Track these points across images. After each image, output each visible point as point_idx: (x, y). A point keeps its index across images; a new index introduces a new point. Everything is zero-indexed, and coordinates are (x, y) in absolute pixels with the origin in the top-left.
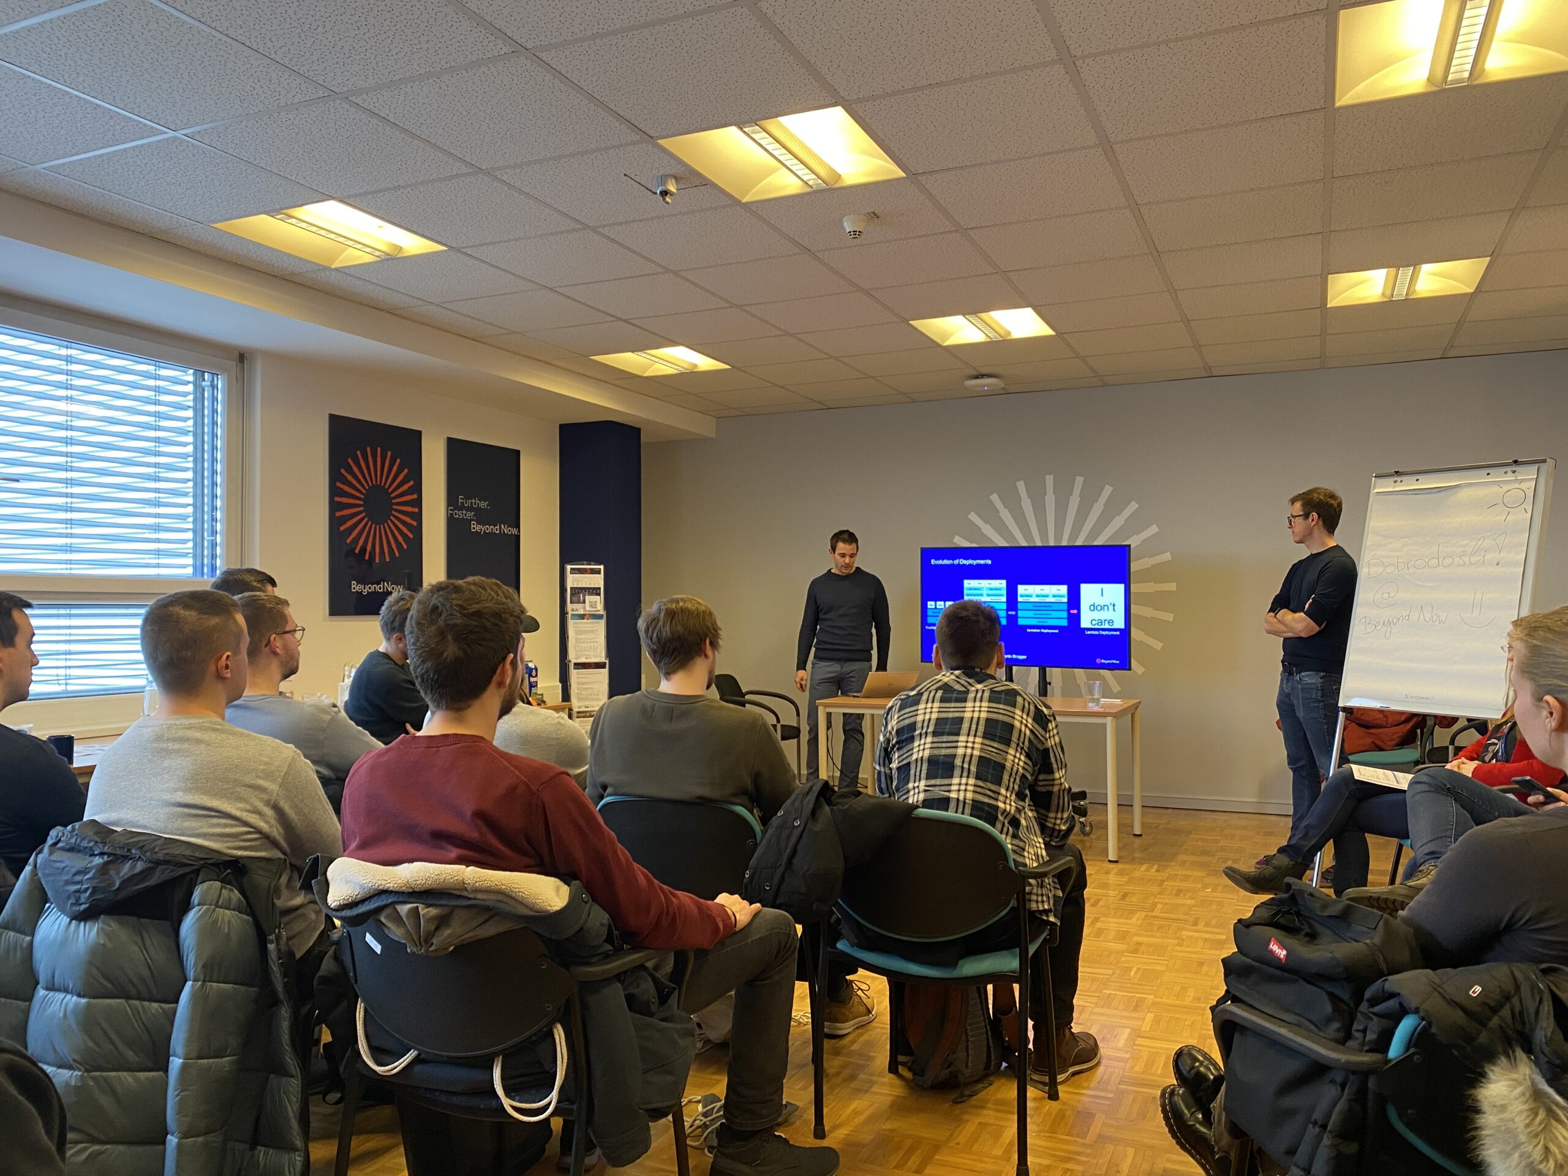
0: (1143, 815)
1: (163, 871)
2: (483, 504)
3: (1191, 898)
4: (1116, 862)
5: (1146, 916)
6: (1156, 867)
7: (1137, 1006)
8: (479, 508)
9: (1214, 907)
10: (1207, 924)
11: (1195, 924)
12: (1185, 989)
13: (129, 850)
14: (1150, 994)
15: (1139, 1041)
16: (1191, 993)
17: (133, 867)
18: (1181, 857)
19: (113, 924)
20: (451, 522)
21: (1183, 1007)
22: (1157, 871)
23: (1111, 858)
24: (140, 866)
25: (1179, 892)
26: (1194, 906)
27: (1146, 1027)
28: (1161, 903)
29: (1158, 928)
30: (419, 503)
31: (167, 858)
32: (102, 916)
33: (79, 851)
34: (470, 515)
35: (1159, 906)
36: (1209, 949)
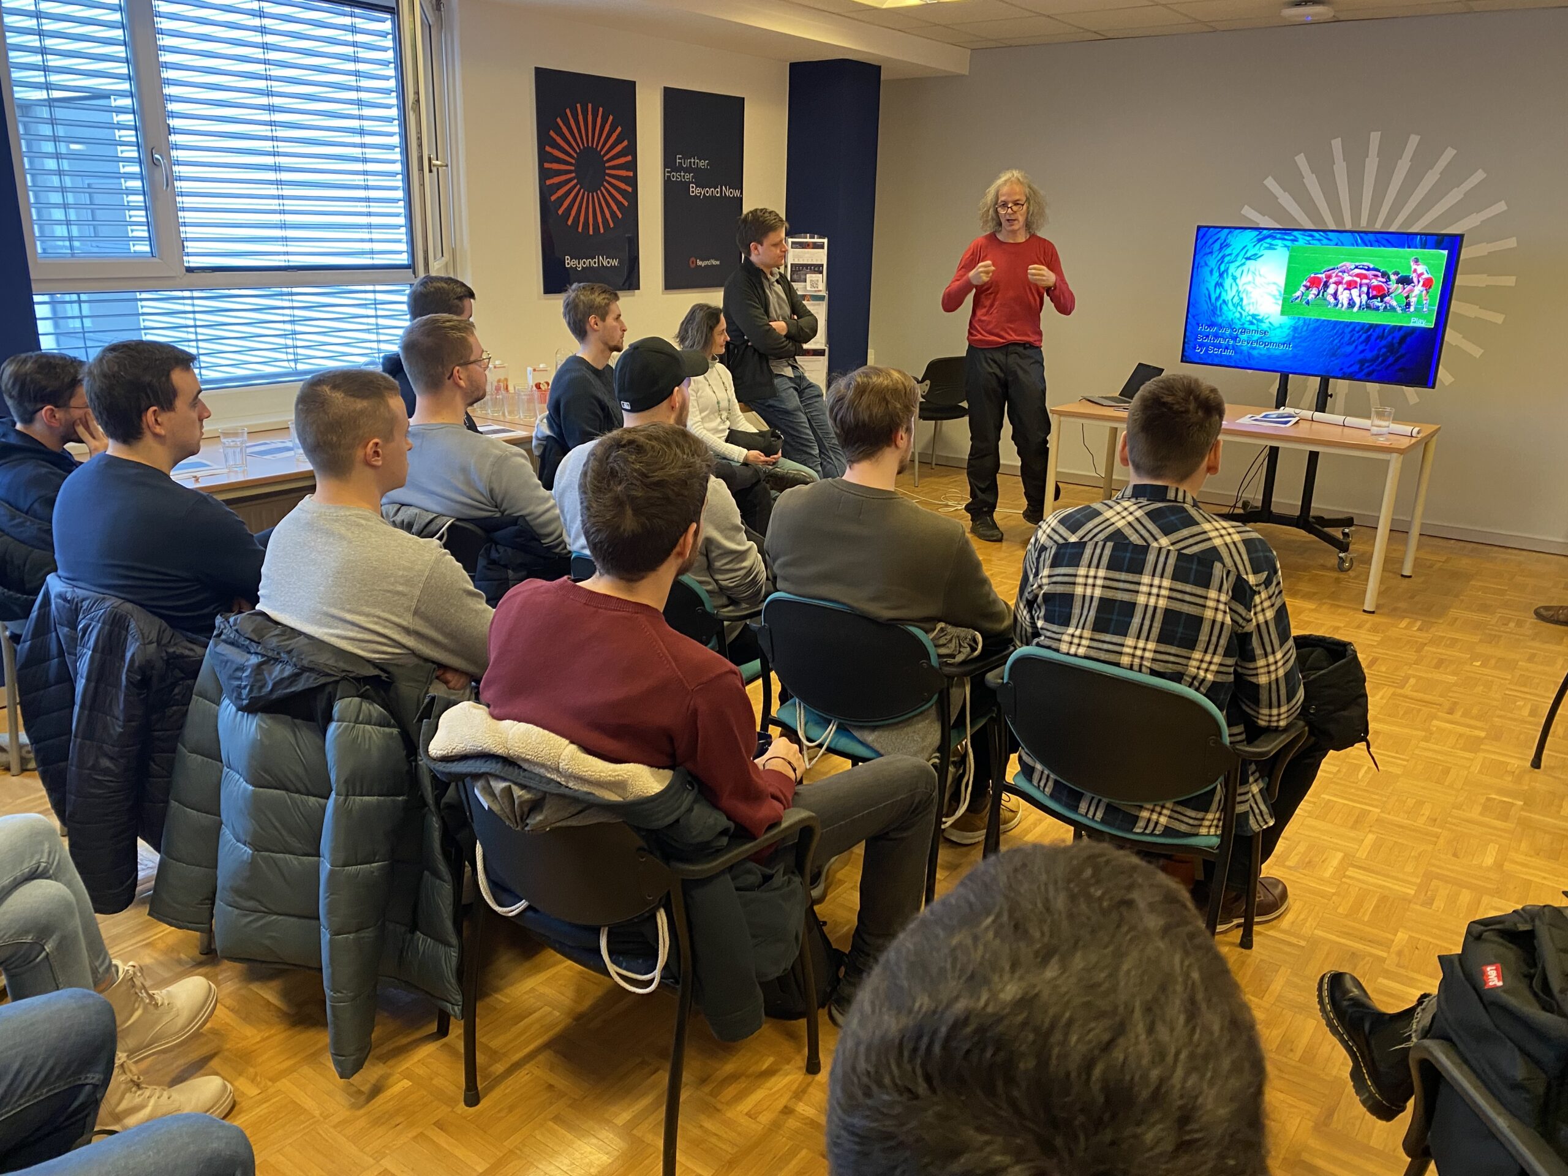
0: (1419, 547)
1: (309, 677)
2: (703, 164)
3: (1454, 674)
4: (1373, 612)
5: (1394, 694)
6: (1419, 623)
7: (1356, 822)
8: (698, 169)
9: (1479, 689)
10: (1465, 714)
11: (1451, 712)
12: (1420, 803)
13: (278, 653)
14: (1376, 807)
15: (1351, 872)
16: (1426, 811)
17: (282, 671)
18: (1453, 612)
19: (269, 722)
20: (668, 185)
21: (1413, 830)
22: (1420, 629)
23: (1366, 608)
24: (288, 671)
25: (1440, 664)
26: (1455, 684)
27: (1362, 854)
28: (1414, 676)
29: (1405, 713)
30: (633, 166)
31: (311, 666)
32: (260, 714)
33: (238, 647)
34: (689, 177)
35: (1412, 681)
36: (1461, 749)
